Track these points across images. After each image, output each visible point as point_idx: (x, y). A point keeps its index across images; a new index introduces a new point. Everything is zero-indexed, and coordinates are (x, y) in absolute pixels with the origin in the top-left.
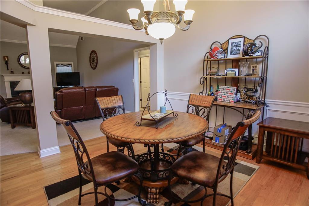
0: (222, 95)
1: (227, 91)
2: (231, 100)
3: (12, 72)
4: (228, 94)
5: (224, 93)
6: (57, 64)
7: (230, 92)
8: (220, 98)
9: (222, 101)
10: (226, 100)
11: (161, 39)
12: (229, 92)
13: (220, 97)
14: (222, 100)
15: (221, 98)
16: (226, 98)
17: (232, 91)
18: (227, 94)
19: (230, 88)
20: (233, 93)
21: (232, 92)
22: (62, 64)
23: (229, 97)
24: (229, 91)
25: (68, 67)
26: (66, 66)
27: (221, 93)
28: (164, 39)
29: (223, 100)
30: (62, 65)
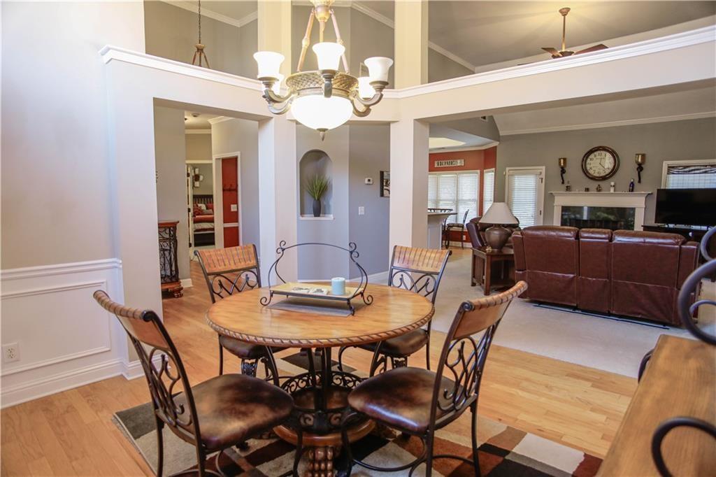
3: (568, 188)
6: (670, 168)
22: (685, 167)
25: (706, 172)
26: (698, 172)
30: (686, 170)
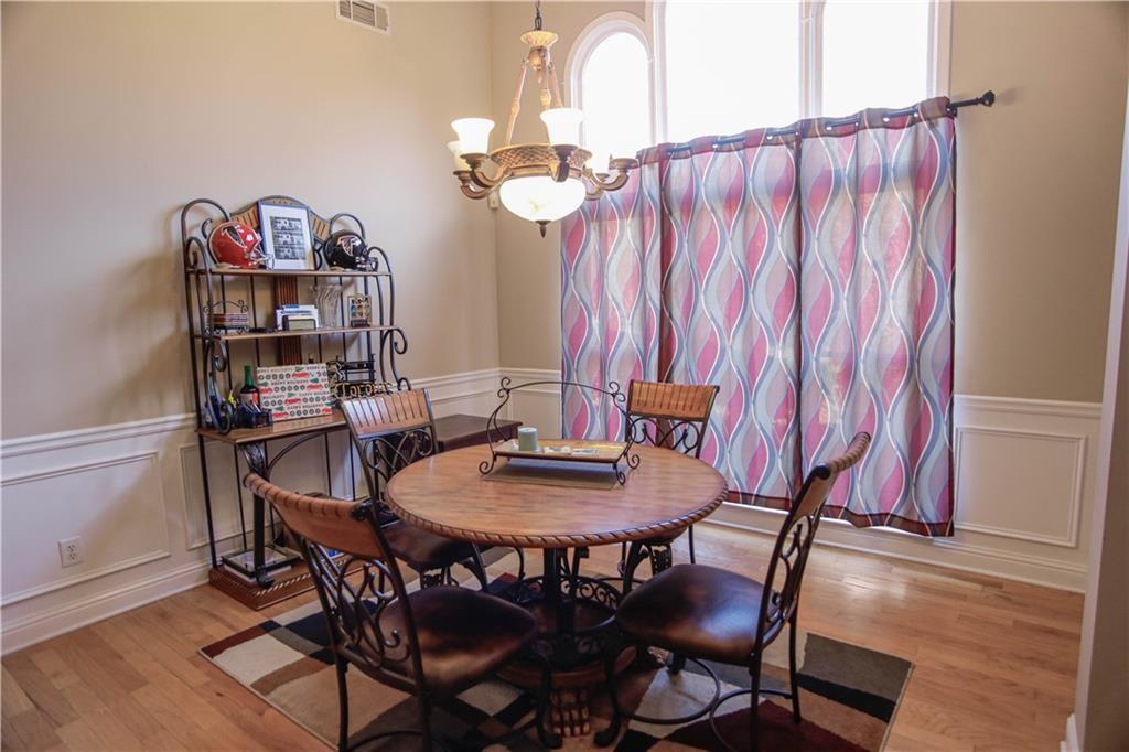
0: (283, 399)
1: (298, 382)
2: (321, 408)
4: (305, 391)
5: (287, 392)
7: (310, 383)
8: (277, 409)
9: (290, 417)
10: (305, 412)
11: (543, 223)
12: (306, 384)
13: (277, 406)
14: (286, 413)
15: (281, 409)
16: (303, 404)
17: (316, 376)
18: (300, 391)
19: (305, 371)
20: (323, 384)
21: (316, 381)
23: (312, 400)
24: (303, 379)
27: (274, 393)
28: (549, 221)
29: (292, 414)
